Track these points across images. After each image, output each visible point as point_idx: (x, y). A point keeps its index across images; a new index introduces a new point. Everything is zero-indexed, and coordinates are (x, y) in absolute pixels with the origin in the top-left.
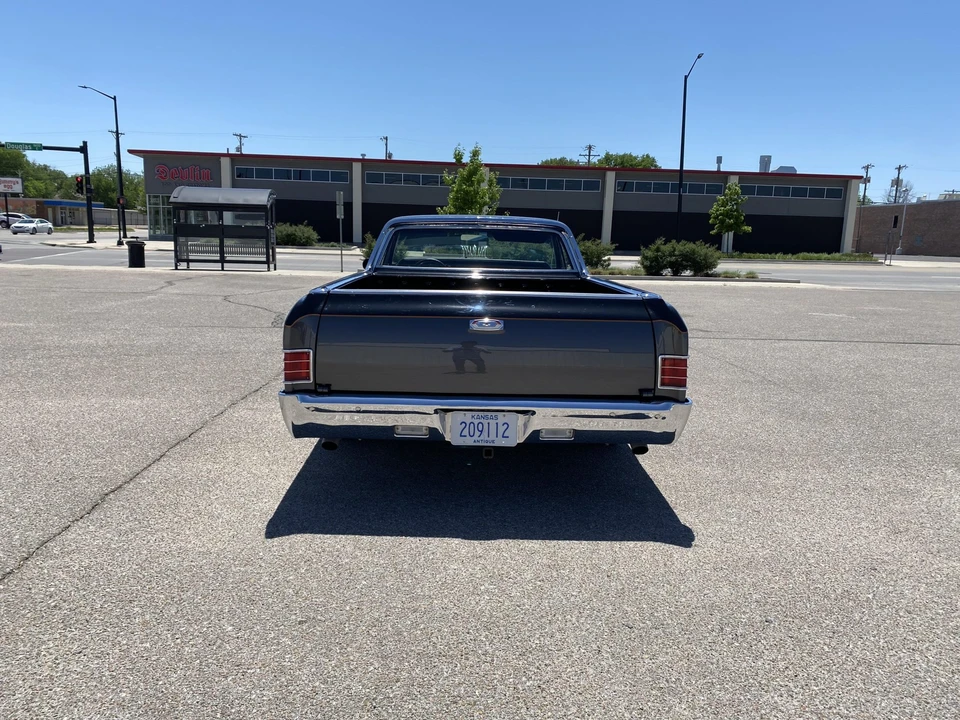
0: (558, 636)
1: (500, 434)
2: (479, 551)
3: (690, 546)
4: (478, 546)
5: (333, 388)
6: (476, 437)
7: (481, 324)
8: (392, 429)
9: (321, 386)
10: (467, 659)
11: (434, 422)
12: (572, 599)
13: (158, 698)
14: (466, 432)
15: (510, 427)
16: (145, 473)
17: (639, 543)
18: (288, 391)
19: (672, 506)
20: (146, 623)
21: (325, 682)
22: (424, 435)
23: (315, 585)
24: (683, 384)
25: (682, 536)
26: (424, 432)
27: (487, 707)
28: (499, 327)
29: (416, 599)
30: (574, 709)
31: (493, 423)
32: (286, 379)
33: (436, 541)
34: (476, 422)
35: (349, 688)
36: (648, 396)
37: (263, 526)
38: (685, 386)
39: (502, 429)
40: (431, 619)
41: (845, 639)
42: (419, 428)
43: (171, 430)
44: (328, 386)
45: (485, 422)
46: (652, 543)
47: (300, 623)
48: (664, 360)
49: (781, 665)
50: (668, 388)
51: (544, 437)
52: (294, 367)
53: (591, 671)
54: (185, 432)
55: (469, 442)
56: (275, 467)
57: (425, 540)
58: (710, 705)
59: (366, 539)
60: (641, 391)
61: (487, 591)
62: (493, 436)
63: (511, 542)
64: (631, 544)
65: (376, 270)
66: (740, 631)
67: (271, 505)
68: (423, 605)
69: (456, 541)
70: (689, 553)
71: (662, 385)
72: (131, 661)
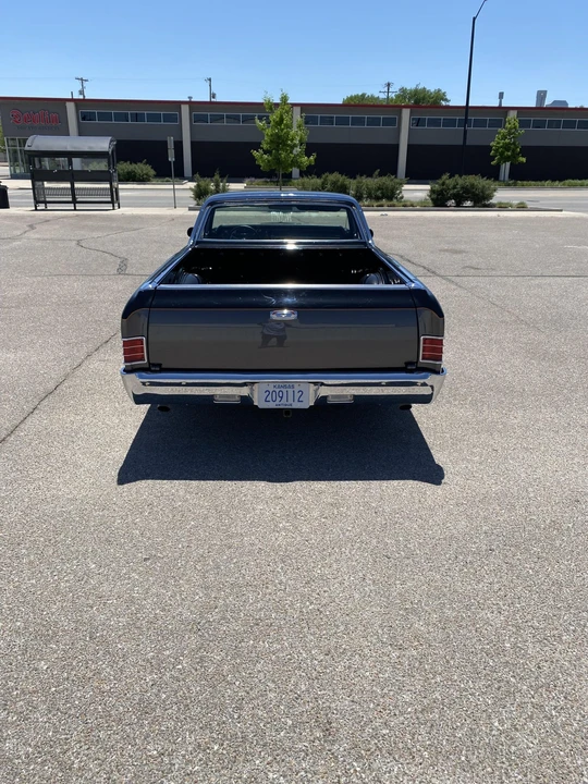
0: (335, 566)
1: (296, 399)
2: (280, 493)
3: (439, 483)
4: (280, 488)
5: (163, 366)
6: (277, 402)
7: (279, 315)
8: (211, 397)
9: (154, 365)
10: (267, 588)
11: (245, 391)
12: (347, 533)
13: (44, 626)
14: (269, 398)
15: (304, 393)
16: (22, 426)
17: (402, 482)
18: (127, 371)
19: (430, 446)
20: (31, 563)
21: (163, 610)
22: (237, 401)
23: (155, 526)
24: (439, 359)
25: (434, 475)
26: (237, 399)
27: (280, 627)
28: (293, 317)
29: (231, 537)
30: (342, 628)
31: (290, 391)
32: (126, 361)
33: (247, 484)
34: (277, 391)
35: (181, 614)
36: (412, 367)
37: (115, 474)
38: (441, 360)
39: (297, 395)
40: (241, 555)
41: (546, 563)
42: (234, 396)
43: (40, 384)
44: (160, 365)
45: (284, 390)
46: (411, 482)
47: (145, 560)
48: (425, 340)
49: (496, 587)
50: (427, 361)
51: (331, 401)
52: (131, 352)
53: (357, 596)
54: (51, 386)
55: (271, 405)
56: (123, 417)
57: (239, 483)
58: (440, 622)
59: (194, 483)
60: (407, 364)
61: (284, 528)
62: (291, 401)
63: (304, 483)
64: (395, 483)
65: (198, 243)
66: (470, 559)
67: (120, 453)
68: (235, 542)
69: (263, 483)
70: (438, 489)
71: (423, 359)
72: (23, 595)
